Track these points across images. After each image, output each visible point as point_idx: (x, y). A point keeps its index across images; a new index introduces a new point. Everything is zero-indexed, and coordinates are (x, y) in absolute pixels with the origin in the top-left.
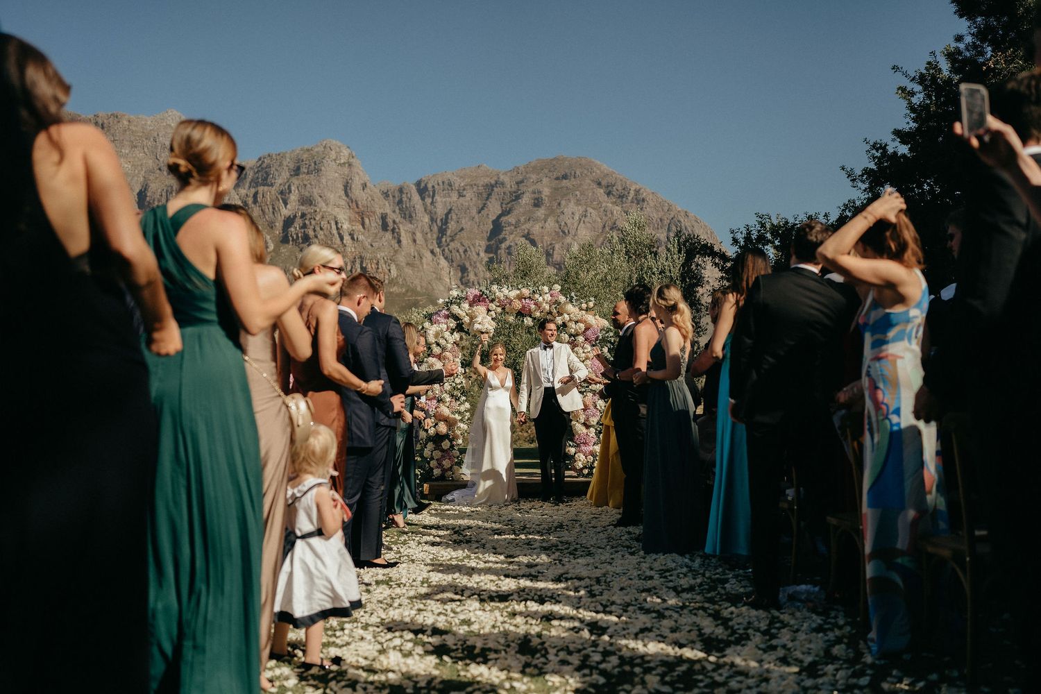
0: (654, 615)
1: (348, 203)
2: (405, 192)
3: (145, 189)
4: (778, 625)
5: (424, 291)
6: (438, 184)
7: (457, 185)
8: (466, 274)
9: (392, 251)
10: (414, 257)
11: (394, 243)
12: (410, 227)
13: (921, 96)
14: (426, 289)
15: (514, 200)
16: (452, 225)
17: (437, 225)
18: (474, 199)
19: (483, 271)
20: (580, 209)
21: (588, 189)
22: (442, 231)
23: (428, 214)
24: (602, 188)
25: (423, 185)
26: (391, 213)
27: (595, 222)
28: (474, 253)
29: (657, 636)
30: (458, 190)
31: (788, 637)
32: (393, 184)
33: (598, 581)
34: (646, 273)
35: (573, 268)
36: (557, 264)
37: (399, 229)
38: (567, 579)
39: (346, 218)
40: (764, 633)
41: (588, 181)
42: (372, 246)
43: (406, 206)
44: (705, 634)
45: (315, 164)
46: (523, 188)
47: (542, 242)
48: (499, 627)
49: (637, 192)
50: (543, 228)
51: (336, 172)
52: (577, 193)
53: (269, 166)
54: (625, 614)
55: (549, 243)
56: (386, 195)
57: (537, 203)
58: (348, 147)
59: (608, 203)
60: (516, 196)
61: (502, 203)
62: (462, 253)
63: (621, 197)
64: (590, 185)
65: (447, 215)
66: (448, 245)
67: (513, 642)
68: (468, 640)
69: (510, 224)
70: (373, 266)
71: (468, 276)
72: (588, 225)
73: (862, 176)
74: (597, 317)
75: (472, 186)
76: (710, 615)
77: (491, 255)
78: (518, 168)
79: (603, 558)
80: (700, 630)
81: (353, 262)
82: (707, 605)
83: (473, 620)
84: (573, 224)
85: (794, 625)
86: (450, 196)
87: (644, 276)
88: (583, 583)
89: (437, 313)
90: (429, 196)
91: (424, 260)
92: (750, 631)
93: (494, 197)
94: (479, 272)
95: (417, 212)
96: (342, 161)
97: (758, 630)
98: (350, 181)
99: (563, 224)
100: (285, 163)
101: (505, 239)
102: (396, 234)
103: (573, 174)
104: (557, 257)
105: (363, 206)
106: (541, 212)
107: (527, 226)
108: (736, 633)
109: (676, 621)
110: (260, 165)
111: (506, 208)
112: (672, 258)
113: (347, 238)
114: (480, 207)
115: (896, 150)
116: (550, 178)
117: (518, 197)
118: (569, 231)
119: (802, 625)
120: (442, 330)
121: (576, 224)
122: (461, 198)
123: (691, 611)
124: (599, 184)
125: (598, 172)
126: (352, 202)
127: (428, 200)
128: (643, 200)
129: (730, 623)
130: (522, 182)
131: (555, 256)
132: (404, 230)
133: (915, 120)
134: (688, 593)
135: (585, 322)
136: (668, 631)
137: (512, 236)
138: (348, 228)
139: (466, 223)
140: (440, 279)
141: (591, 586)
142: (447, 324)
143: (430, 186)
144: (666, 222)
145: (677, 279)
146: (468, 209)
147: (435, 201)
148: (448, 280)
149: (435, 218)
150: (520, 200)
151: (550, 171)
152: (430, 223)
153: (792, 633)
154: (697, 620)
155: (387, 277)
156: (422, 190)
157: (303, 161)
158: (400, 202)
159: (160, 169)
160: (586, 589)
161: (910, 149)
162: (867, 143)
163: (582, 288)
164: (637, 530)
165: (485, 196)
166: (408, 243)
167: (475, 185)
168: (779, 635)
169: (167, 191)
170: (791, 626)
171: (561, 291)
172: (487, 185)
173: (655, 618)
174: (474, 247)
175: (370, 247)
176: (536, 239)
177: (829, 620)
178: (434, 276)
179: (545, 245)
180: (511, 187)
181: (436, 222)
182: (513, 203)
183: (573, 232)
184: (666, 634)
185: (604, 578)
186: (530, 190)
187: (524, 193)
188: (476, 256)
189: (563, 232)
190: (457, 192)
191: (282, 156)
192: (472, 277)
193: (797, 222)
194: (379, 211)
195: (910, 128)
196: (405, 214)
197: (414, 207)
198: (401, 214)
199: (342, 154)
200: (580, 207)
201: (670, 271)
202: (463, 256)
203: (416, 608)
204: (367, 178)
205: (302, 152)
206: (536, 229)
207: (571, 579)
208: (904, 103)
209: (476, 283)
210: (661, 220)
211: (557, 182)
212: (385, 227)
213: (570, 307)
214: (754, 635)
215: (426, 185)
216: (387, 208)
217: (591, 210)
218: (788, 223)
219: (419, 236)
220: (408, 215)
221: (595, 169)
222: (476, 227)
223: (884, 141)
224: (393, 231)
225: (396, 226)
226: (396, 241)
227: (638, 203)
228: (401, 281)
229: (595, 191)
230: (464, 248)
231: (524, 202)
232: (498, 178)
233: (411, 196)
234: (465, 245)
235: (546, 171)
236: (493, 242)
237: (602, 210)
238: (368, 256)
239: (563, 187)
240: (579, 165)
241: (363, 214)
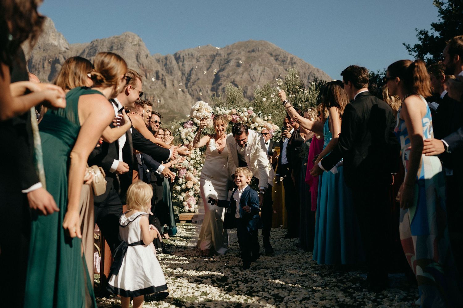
0: (310, 290)
1: (138, 65)
2: (168, 59)
3: (32, 59)
4: (380, 297)
5: (179, 111)
6: (186, 55)
7: (195, 56)
9: (162, 91)
10: (173, 93)
11: (163, 86)
12: (171, 77)
13: (447, 5)
14: (180, 111)
15: (226, 63)
16: (193, 77)
17: (185, 77)
18: (204, 63)
19: (210, 101)
20: (262, 68)
21: (265, 57)
22: (188, 80)
23: (180, 71)
24: (273, 57)
25: (178, 56)
26: (161, 70)
27: (269, 74)
28: (205, 92)
29: (313, 302)
30: (197, 58)
31: (388, 304)
32: (162, 55)
33: (277, 270)
34: (298, 101)
35: (259, 98)
36: (250, 97)
37: (165, 78)
38: (260, 269)
40: (374, 301)
41: (265, 53)
42: (151, 88)
43: (169, 67)
44: (340, 301)
45: (121, 44)
46: (231, 57)
47: (241, 85)
48: (223, 296)
49: (292, 59)
50: (242, 78)
51: (132, 49)
52: (260, 59)
53: (96, 46)
54: (293, 289)
55: (245, 86)
56: (158, 61)
58: (138, 36)
59: (276, 65)
60: (227, 61)
61: (220, 65)
62: (199, 91)
63: (283, 61)
64: (266, 55)
65: (191, 71)
66: (191, 87)
67: (231, 305)
68: (206, 304)
69: (224, 76)
70: (152, 99)
72: (265, 76)
73: (414, 48)
74: (273, 124)
75: (203, 56)
76: (341, 290)
77: (214, 92)
78: (228, 46)
79: (279, 257)
80: (336, 299)
82: (339, 284)
83: (208, 292)
84: (257, 76)
85: (390, 297)
86: (191, 61)
87: (297, 103)
88: (269, 271)
89: (186, 122)
90: (181, 61)
91: (179, 95)
92: (365, 300)
93: (215, 61)
95: (175, 69)
96: (135, 43)
97: (370, 299)
98: (139, 54)
99: (252, 76)
100: (105, 44)
101: (221, 84)
102: (163, 82)
103: (257, 49)
104: (249, 93)
105: (146, 67)
106: (240, 70)
107: (233, 77)
108: (358, 301)
109: (323, 294)
110: (92, 46)
111: (222, 68)
112: (312, 93)
114: (208, 67)
115: (433, 34)
116: (245, 51)
117: (228, 62)
118: (255, 80)
119: (395, 297)
120: (189, 132)
121: (259, 76)
122: (198, 63)
123: (330, 288)
124: (271, 55)
125: (271, 48)
127: (181, 64)
128: (295, 63)
129: (354, 295)
130: (230, 53)
132: (168, 79)
133: (443, 18)
134: (328, 277)
135: (267, 127)
136: (319, 299)
137: (225, 83)
139: (200, 76)
140: (187, 105)
141: (273, 272)
142: (192, 128)
143: (181, 56)
144: (307, 75)
145: (315, 104)
146: (202, 68)
147: (184, 64)
148: (192, 106)
149: (184, 73)
150: (229, 64)
151: (245, 48)
152: (182, 75)
153: (390, 301)
154: (335, 293)
155: (159, 104)
156: (177, 58)
157: (114, 43)
158: (166, 64)
159: (39, 48)
160: (271, 274)
161: (440, 34)
162: (417, 31)
163: (264, 109)
164: (297, 241)
165: (211, 61)
166: (170, 86)
167: (205, 55)
168: (382, 303)
169: (43, 59)
170: (388, 297)
171: (254, 110)
172: (212, 56)
173: (311, 291)
174: (205, 88)
175: (150, 88)
176: (238, 84)
177: (410, 294)
178: (184, 104)
179: (243, 86)
180: (225, 56)
181: (185, 75)
182: (226, 65)
183: (257, 80)
184: (318, 302)
185: (280, 268)
186: (235, 58)
187: (231, 60)
188: (206, 93)
189: (252, 80)
190: (196, 59)
191: (103, 41)
193: (379, 74)
194: (154, 70)
195: (441, 23)
196: (168, 71)
197: (173, 67)
198: (166, 71)
199: (135, 39)
200: (261, 67)
201: (311, 100)
203: (176, 285)
204: (148, 52)
205: (114, 38)
206: (238, 79)
207: (262, 268)
208: (437, 9)
210: (304, 73)
211: (249, 53)
212: (157, 78)
213: (258, 119)
214: (368, 302)
215: (179, 56)
216: (159, 67)
217: (268, 69)
218: (374, 74)
219: (176, 83)
220: (170, 71)
221: (269, 46)
222: (206, 78)
223: (426, 30)
224: (162, 80)
225: (163, 77)
226: (164, 85)
227: (292, 65)
228: (166, 106)
229: (269, 58)
230: (200, 89)
231: (231, 64)
232: (218, 52)
233: (172, 61)
234: (200, 87)
235: (243, 48)
236: (215, 86)
237: (273, 68)
238: (149, 93)
239: (252, 57)
240: (261, 44)
241: (146, 71)
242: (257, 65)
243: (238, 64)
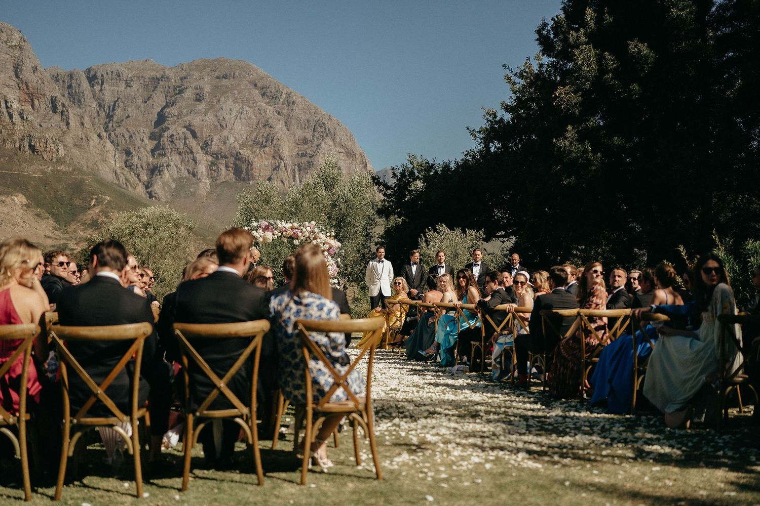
1: (18, 84)
2: (75, 78)
5: (90, 170)
6: (107, 73)
7: (125, 76)
8: (130, 158)
9: (60, 133)
10: (82, 139)
11: (62, 124)
12: (78, 111)
14: (92, 169)
15: (179, 94)
16: (119, 112)
17: (104, 111)
18: (140, 90)
20: (237, 107)
21: (245, 89)
22: (109, 117)
23: (96, 100)
24: (257, 89)
25: (92, 73)
26: (61, 97)
27: (250, 118)
28: (139, 139)
30: (126, 81)
32: (64, 69)
36: (215, 154)
37: (68, 112)
39: (16, 98)
41: (245, 82)
42: (41, 126)
43: (75, 92)
46: (186, 84)
47: (202, 133)
49: (288, 95)
50: (202, 120)
51: (6, 54)
52: (236, 92)
55: (208, 134)
56: (56, 79)
57: (199, 98)
58: (20, 31)
59: (262, 103)
60: (179, 91)
61: (166, 96)
62: (127, 139)
63: (275, 98)
64: (247, 86)
65: (114, 103)
66: (115, 130)
69: (173, 115)
70: (42, 145)
71: (132, 159)
72: (243, 120)
75: (139, 77)
77: (156, 142)
78: (183, 65)
81: (22, 140)
84: (230, 119)
86: (117, 86)
90: (98, 84)
91: (91, 143)
93: (158, 89)
94: (144, 157)
95: (85, 97)
96: (13, 44)
98: (21, 64)
99: (221, 118)
101: (168, 128)
102: (64, 117)
103: (232, 74)
104: (214, 148)
105: (33, 88)
106: (202, 106)
107: (189, 118)
111: (170, 100)
113: (16, 117)
114: (146, 97)
116: (211, 76)
117: (181, 92)
118: (226, 125)
121: (233, 120)
122: (128, 88)
124: (256, 85)
125: (255, 74)
126: (22, 83)
127: (97, 88)
128: (294, 102)
130: (185, 78)
131: (213, 147)
132: (73, 113)
137: (174, 127)
138: (18, 108)
139: (131, 111)
140: (105, 161)
143: (99, 74)
144: (312, 123)
146: (135, 98)
147: (103, 88)
148: (113, 163)
149: (103, 104)
150: (183, 94)
151: (211, 70)
152: (98, 109)
155: (55, 156)
156: (92, 79)
165: (151, 87)
166: (76, 125)
167: (142, 77)
172: (153, 78)
174: (139, 134)
175: (38, 127)
176: (196, 130)
178: (100, 157)
179: (204, 135)
180: (176, 82)
181: (104, 108)
182: (177, 96)
183: (230, 126)
186: (193, 86)
187: (187, 88)
188: (140, 142)
189: (221, 126)
190: (124, 82)
192: (135, 160)
194: (49, 94)
196: (74, 99)
197: (83, 93)
198: (70, 98)
199: (13, 37)
200: (237, 105)
202: (128, 141)
204: (37, 62)
206: (196, 121)
209: (139, 166)
210: (308, 121)
211: (218, 80)
212: (54, 109)
215: (95, 74)
216: (57, 91)
217: (247, 108)
219: (87, 120)
220: (76, 98)
221: (252, 72)
222: (141, 116)
224: (62, 112)
225: (64, 109)
226: (65, 123)
227: (289, 105)
228: (68, 160)
229: (251, 91)
230: (129, 134)
231: (187, 96)
232: (164, 73)
233: (80, 82)
234: (130, 131)
235: (208, 70)
236: (157, 130)
237: (257, 108)
238: (37, 135)
239: (223, 86)
240: (239, 67)
241: (33, 96)
242: (230, 102)
243: (198, 97)
